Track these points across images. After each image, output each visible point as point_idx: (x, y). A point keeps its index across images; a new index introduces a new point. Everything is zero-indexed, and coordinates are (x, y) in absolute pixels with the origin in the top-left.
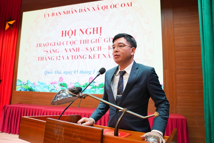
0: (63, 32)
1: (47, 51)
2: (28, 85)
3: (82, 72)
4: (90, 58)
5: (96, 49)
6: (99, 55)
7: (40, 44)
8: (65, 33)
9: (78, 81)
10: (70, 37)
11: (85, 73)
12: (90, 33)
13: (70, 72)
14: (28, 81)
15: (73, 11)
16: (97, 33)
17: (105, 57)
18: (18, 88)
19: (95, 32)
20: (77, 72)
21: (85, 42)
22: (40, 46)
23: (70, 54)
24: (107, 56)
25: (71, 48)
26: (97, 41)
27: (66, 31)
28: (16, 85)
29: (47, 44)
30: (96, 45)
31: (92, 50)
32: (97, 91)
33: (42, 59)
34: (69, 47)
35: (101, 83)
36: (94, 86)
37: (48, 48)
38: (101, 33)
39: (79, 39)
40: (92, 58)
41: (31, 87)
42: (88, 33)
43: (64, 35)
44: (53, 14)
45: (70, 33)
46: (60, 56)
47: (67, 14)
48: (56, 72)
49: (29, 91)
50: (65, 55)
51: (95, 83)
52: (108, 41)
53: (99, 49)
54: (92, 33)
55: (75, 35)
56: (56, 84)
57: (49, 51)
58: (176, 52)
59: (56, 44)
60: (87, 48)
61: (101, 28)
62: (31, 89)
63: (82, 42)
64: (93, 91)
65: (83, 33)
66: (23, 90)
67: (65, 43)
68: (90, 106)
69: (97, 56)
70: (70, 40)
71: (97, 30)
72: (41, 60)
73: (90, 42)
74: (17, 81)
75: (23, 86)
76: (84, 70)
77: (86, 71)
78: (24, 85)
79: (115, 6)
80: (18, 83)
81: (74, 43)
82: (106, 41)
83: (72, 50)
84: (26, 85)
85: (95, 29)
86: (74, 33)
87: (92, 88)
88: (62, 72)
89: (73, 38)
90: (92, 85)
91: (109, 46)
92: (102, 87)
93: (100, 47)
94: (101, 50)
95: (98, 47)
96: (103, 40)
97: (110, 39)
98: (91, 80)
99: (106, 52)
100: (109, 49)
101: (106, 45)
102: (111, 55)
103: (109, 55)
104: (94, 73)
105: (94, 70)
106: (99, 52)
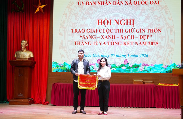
0: (98, 20)
1: (84, 36)
2: (65, 67)
3: (118, 56)
4: (125, 44)
5: (129, 37)
6: (132, 42)
7: (76, 30)
8: (100, 22)
9: (115, 63)
10: (106, 26)
11: (120, 56)
12: (124, 24)
13: (108, 56)
14: (65, 63)
15: (108, 2)
16: (130, 24)
17: (137, 44)
18: (54, 69)
19: (129, 23)
20: (113, 56)
21: (120, 32)
22: (76, 32)
23: (106, 40)
24: (139, 43)
25: (107, 35)
26: (130, 31)
27: (101, 20)
28: (51, 67)
29: (83, 30)
30: (130, 34)
31: (126, 38)
32: (131, 70)
33: (79, 43)
34: (105, 34)
36: (129, 67)
37: (85, 34)
38: (133, 24)
39: (114, 28)
40: (126, 45)
41: (68, 68)
42: (122, 23)
43: (100, 24)
44: (88, 2)
45: (106, 22)
46: (97, 42)
47: (102, 4)
48: (94, 55)
49: (67, 72)
50: (102, 41)
51: (129, 64)
52: (140, 32)
53: (132, 38)
54: (126, 24)
55: (110, 24)
56: (94, 65)
57: (85, 37)
59: (92, 30)
60: (122, 36)
61: (133, 20)
62: (69, 70)
63: (117, 31)
64: (127, 70)
65: (118, 23)
66: (59, 71)
67: (101, 31)
68: (125, 82)
70: (106, 28)
71: (130, 22)
72: (78, 45)
73: (124, 31)
74: (53, 63)
75: (59, 68)
76: (120, 54)
77: (122, 55)
78: (61, 66)
79: (145, 3)
80: (54, 65)
81: (110, 31)
82: (138, 32)
83: (108, 37)
84: (62, 66)
85: (129, 21)
86: (110, 22)
87: (127, 68)
88: (100, 55)
89: (109, 27)
90: (127, 66)
91: (140, 36)
92: (135, 68)
93: (133, 36)
94: (133, 38)
95: (131, 36)
96: (135, 30)
97: (142, 30)
98: (126, 62)
99: (138, 40)
100: (140, 38)
101: (137, 35)
102: (142, 43)
103: (140, 43)
104: (128, 57)
105: (129, 54)
106: (132, 40)
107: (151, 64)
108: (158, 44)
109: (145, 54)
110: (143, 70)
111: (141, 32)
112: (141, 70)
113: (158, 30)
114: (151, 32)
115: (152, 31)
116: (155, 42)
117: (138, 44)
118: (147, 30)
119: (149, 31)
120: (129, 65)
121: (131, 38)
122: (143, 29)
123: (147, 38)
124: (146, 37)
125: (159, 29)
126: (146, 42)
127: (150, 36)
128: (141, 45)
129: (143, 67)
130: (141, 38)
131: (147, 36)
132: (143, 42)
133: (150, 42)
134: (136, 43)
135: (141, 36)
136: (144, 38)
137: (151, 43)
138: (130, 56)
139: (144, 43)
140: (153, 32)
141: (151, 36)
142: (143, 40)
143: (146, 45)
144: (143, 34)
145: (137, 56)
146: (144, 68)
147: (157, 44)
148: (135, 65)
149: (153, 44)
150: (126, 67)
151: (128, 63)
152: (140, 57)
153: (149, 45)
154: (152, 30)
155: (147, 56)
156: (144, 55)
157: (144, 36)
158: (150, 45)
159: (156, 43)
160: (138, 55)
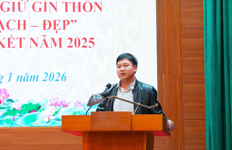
5: (13, 25)
6: (21, 39)
17: (36, 45)
24: (40, 42)
26: (16, 6)
30: (16, 15)
31: (3, 29)
32: (18, 119)
35: (26, 103)
36: (11, 109)
40: (3, 46)
51: (13, 102)
52: (43, 9)
53: (22, 27)
58: (183, 40)
64: (7, 120)
69: (16, 43)
82: (37, 8)
87: (6, 114)
90: (6, 106)
91: (44, 21)
92: (30, 112)
93: (25, 21)
94: (25, 28)
95: (19, 21)
96: (30, 5)
97: (48, 4)
98: (4, 95)
99: (38, 33)
100: (44, 29)
101: (36, 18)
102: (49, 42)
103: (44, 40)
104: (9, 81)
105: (11, 74)
106: (21, 33)
107: (75, 102)
108: (93, 43)
109: (59, 74)
110: (54, 117)
111: (45, 11)
112: (47, 120)
113: (93, 4)
114: (74, 11)
115: (77, 9)
116: (85, 39)
117: (39, 45)
118: (64, 4)
119: (70, 7)
120: (13, 105)
121: (19, 28)
122: (51, 3)
123: (62, 28)
124: (61, 25)
125: (96, 3)
126: (60, 39)
127: (71, 23)
128: (47, 47)
129: (53, 109)
130: (47, 27)
131: (64, 21)
132: (53, 39)
133: (71, 39)
134: (32, 42)
135: (47, 23)
136: (55, 28)
137: (76, 42)
138: (14, 78)
139: (57, 41)
140: (79, 11)
141: (75, 21)
142: (51, 33)
143: (60, 46)
144: (51, 16)
145: (35, 78)
146: (57, 113)
147: (91, 45)
148: (30, 104)
149: (81, 45)
150: (4, 111)
151: (9, 98)
152: (44, 80)
153: (69, 47)
154: (77, 5)
155: (64, 78)
156: (56, 76)
157: (55, 21)
158: (72, 47)
159: (90, 42)
160: (38, 76)
